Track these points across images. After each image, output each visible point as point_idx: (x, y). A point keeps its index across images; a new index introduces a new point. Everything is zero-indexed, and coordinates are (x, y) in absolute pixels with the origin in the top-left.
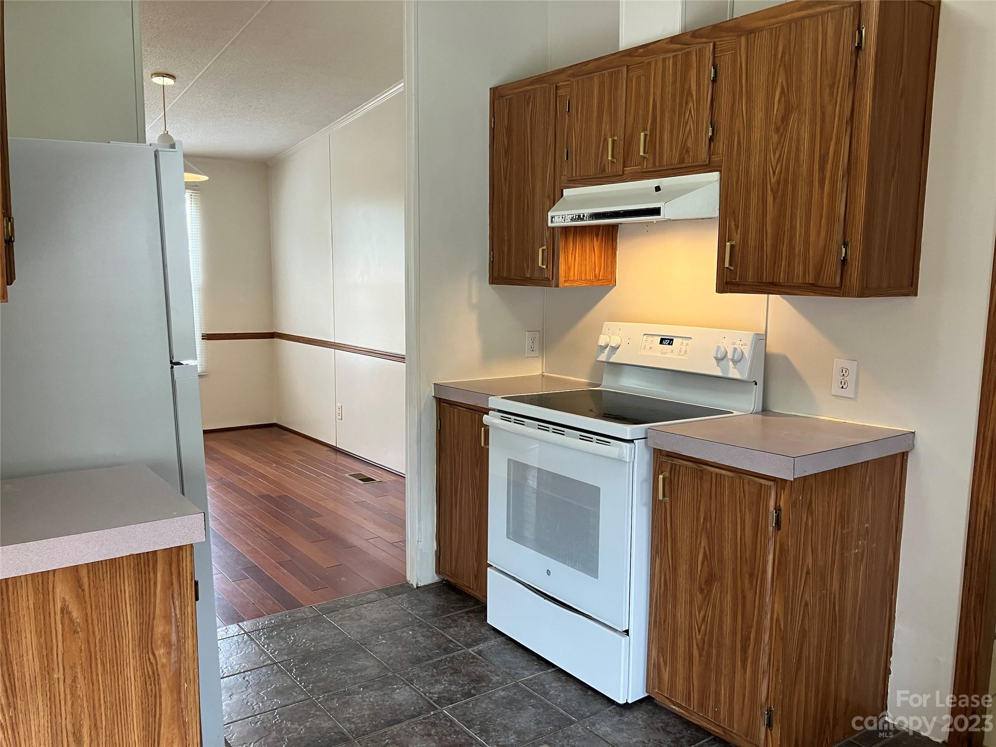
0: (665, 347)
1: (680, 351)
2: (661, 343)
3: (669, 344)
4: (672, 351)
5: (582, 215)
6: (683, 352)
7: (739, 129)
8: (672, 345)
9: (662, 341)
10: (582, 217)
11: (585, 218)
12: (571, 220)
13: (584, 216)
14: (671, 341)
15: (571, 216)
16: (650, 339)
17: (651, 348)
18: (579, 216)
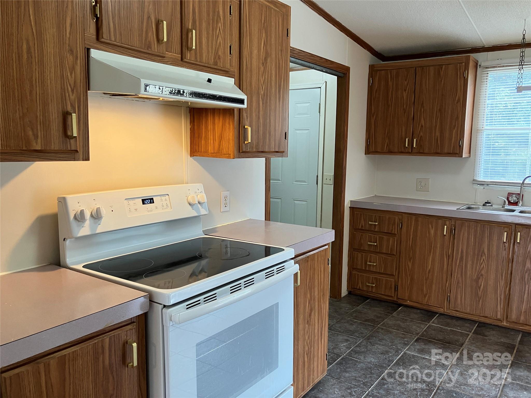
0: (149, 206)
1: (163, 206)
2: (144, 203)
3: (151, 203)
4: (156, 208)
5: (182, 91)
6: (165, 206)
7: (246, 56)
8: (153, 202)
9: (144, 201)
10: (182, 92)
11: (185, 94)
12: (170, 93)
13: (184, 92)
14: (151, 201)
15: (170, 89)
16: (131, 202)
17: (136, 210)
18: (179, 91)
